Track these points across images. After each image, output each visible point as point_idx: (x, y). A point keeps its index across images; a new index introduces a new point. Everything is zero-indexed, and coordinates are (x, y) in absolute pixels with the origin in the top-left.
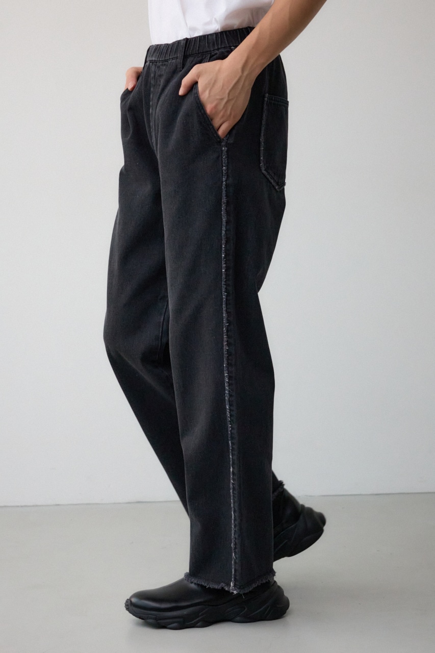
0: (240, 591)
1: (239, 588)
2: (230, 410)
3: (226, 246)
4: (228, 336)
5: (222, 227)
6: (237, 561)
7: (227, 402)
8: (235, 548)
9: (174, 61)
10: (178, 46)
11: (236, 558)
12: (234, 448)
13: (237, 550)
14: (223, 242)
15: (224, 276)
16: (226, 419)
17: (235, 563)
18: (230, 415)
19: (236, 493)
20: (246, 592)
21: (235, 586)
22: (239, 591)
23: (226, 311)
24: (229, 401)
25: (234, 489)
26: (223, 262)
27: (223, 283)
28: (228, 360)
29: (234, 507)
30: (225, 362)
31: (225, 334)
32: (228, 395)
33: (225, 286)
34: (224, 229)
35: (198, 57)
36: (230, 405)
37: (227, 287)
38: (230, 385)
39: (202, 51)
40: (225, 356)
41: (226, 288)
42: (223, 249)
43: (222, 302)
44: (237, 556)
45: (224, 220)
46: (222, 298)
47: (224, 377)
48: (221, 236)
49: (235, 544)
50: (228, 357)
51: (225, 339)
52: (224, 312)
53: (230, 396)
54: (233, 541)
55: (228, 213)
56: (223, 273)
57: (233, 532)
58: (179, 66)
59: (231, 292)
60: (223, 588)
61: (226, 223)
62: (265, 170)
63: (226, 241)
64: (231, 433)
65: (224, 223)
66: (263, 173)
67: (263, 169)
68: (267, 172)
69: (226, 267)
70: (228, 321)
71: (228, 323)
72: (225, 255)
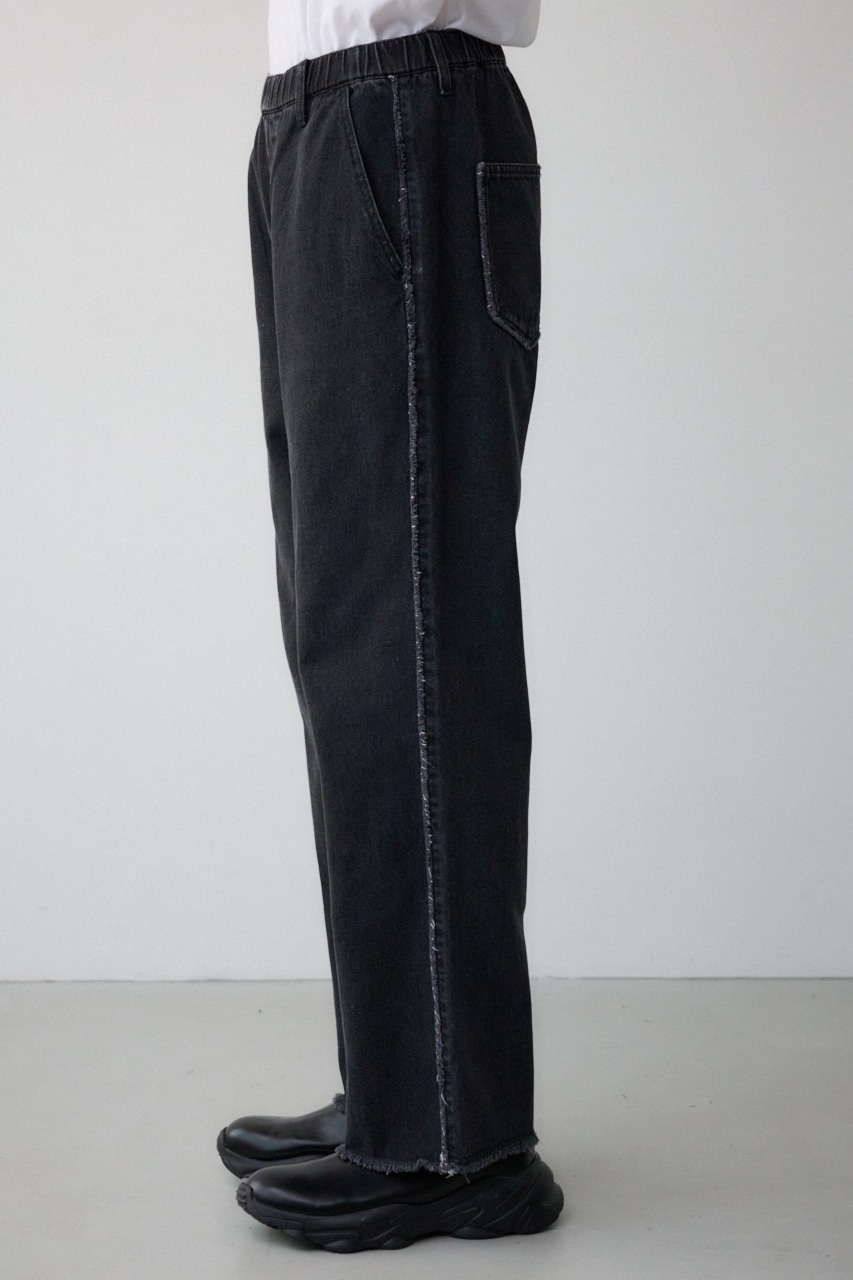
0: (461, 1170)
1: (460, 1164)
2: (430, 804)
3: (417, 477)
4: (425, 657)
5: (409, 442)
6: (452, 1109)
7: (424, 788)
8: (446, 1083)
9: (290, 108)
10: (294, 77)
11: (449, 1103)
12: (438, 881)
13: (449, 1087)
14: (412, 470)
15: (414, 538)
16: (421, 823)
17: (447, 1113)
18: (430, 815)
19: (443, 970)
20: (473, 1171)
21: (450, 1159)
22: (458, 1168)
23: (421, 606)
24: (428, 786)
25: (439, 963)
26: (413, 511)
27: (413, 551)
28: (425, 703)
29: (439, 1001)
30: (420, 708)
31: (418, 653)
32: (426, 775)
33: (417, 558)
34: (413, 444)
35: (328, 96)
36: (431, 795)
37: (423, 560)
38: (429, 753)
39: (334, 83)
40: (421, 695)
41: (419, 562)
42: (412, 484)
43: (413, 590)
44: (450, 1099)
45: (413, 426)
46: (412, 582)
47: (418, 738)
48: (408, 460)
49: (446, 1075)
50: (425, 698)
51: (419, 663)
52: (417, 609)
53: (431, 775)
54: (439, 1069)
55: (419, 411)
56: (413, 531)
57: (438, 1051)
58: (298, 118)
59: (430, 570)
60: (423, 1168)
61: (417, 432)
62: (499, 315)
63: (418, 469)
64: (432, 851)
65: (413, 434)
66: (494, 322)
67: (493, 314)
68: (503, 318)
69: (419, 519)
70: (425, 628)
71: (424, 630)
72: (416, 497)
